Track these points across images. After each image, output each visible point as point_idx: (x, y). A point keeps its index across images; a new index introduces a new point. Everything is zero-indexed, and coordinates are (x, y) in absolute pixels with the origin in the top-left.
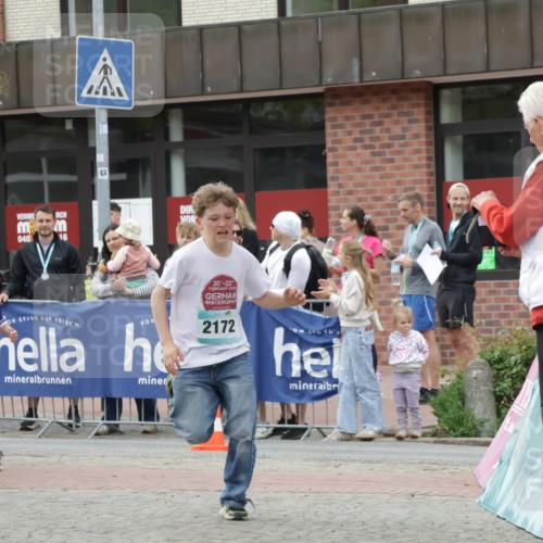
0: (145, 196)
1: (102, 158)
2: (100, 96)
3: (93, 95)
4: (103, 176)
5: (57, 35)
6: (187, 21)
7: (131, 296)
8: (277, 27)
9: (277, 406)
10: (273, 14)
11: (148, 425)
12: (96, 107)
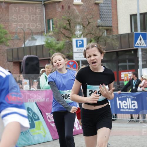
1: (140, 59)
3: (138, 45)
5: (129, 32)
12: (139, 48)
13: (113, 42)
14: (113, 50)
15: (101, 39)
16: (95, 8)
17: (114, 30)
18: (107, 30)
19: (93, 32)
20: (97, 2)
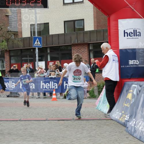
0: (44, 61)
1: (37, 55)
2: (37, 45)
4: (37, 58)
5: (30, 36)
6: (50, 34)
7: (41, 77)
8: (64, 35)
10: (64, 33)
11: (45, 97)
12: (36, 47)
13: (18, 42)
14: (19, 48)
15: (10, 40)
16: (6, 18)
17: (19, 34)
18: (14, 34)
19: (4, 35)
20: (7, 14)
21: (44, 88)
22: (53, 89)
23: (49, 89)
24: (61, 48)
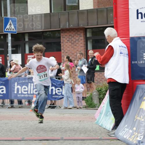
0: (20, 53)
1: (10, 45)
2: (9, 30)
4: (10, 49)
8: (50, 15)
9: (50, 101)
11: (20, 106)
12: (8, 33)
21: (20, 92)
22: (33, 94)
23: (28, 94)
24: (45, 34)
